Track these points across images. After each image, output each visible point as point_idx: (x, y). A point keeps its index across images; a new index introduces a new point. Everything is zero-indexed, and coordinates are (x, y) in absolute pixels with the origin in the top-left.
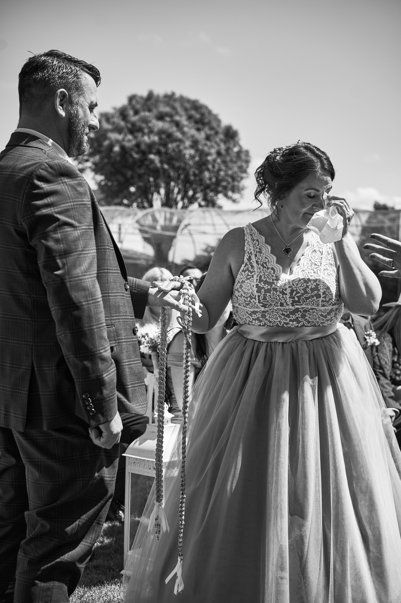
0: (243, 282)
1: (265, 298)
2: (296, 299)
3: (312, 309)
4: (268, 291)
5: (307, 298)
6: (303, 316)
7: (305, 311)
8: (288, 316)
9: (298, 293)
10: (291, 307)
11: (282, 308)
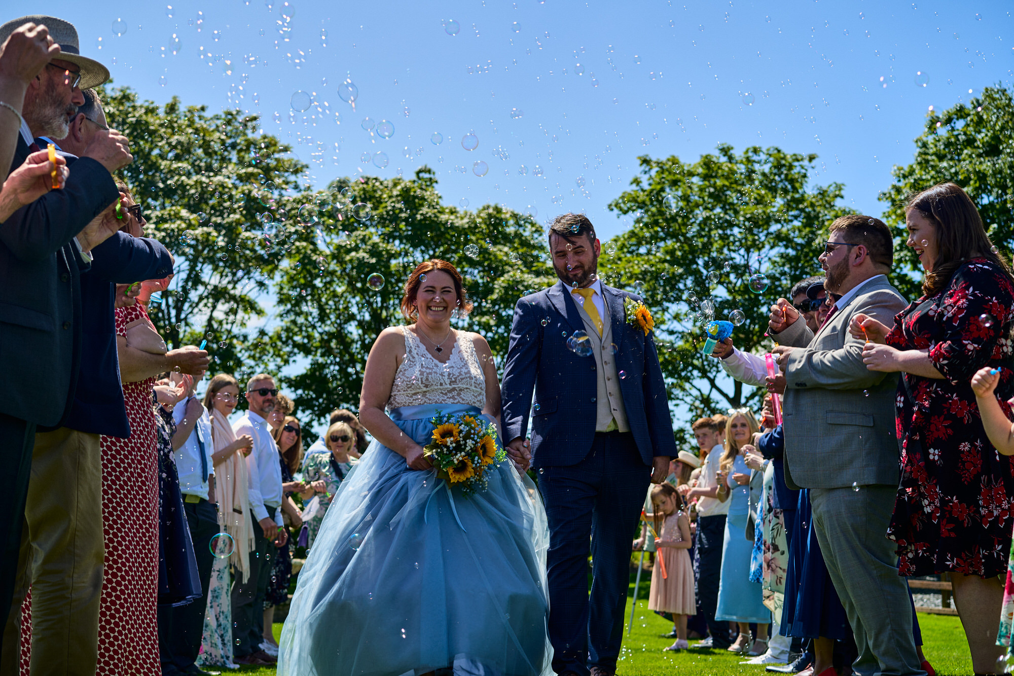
0: (405, 370)
1: (427, 379)
2: (453, 380)
3: (467, 388)
4: (431, 373)
5: (462, 379)
6: (459, 394)
7: (461, 390)
8: (446, 394)
9: (454, 375)
10: (448, 386)
11: (441, 387)
